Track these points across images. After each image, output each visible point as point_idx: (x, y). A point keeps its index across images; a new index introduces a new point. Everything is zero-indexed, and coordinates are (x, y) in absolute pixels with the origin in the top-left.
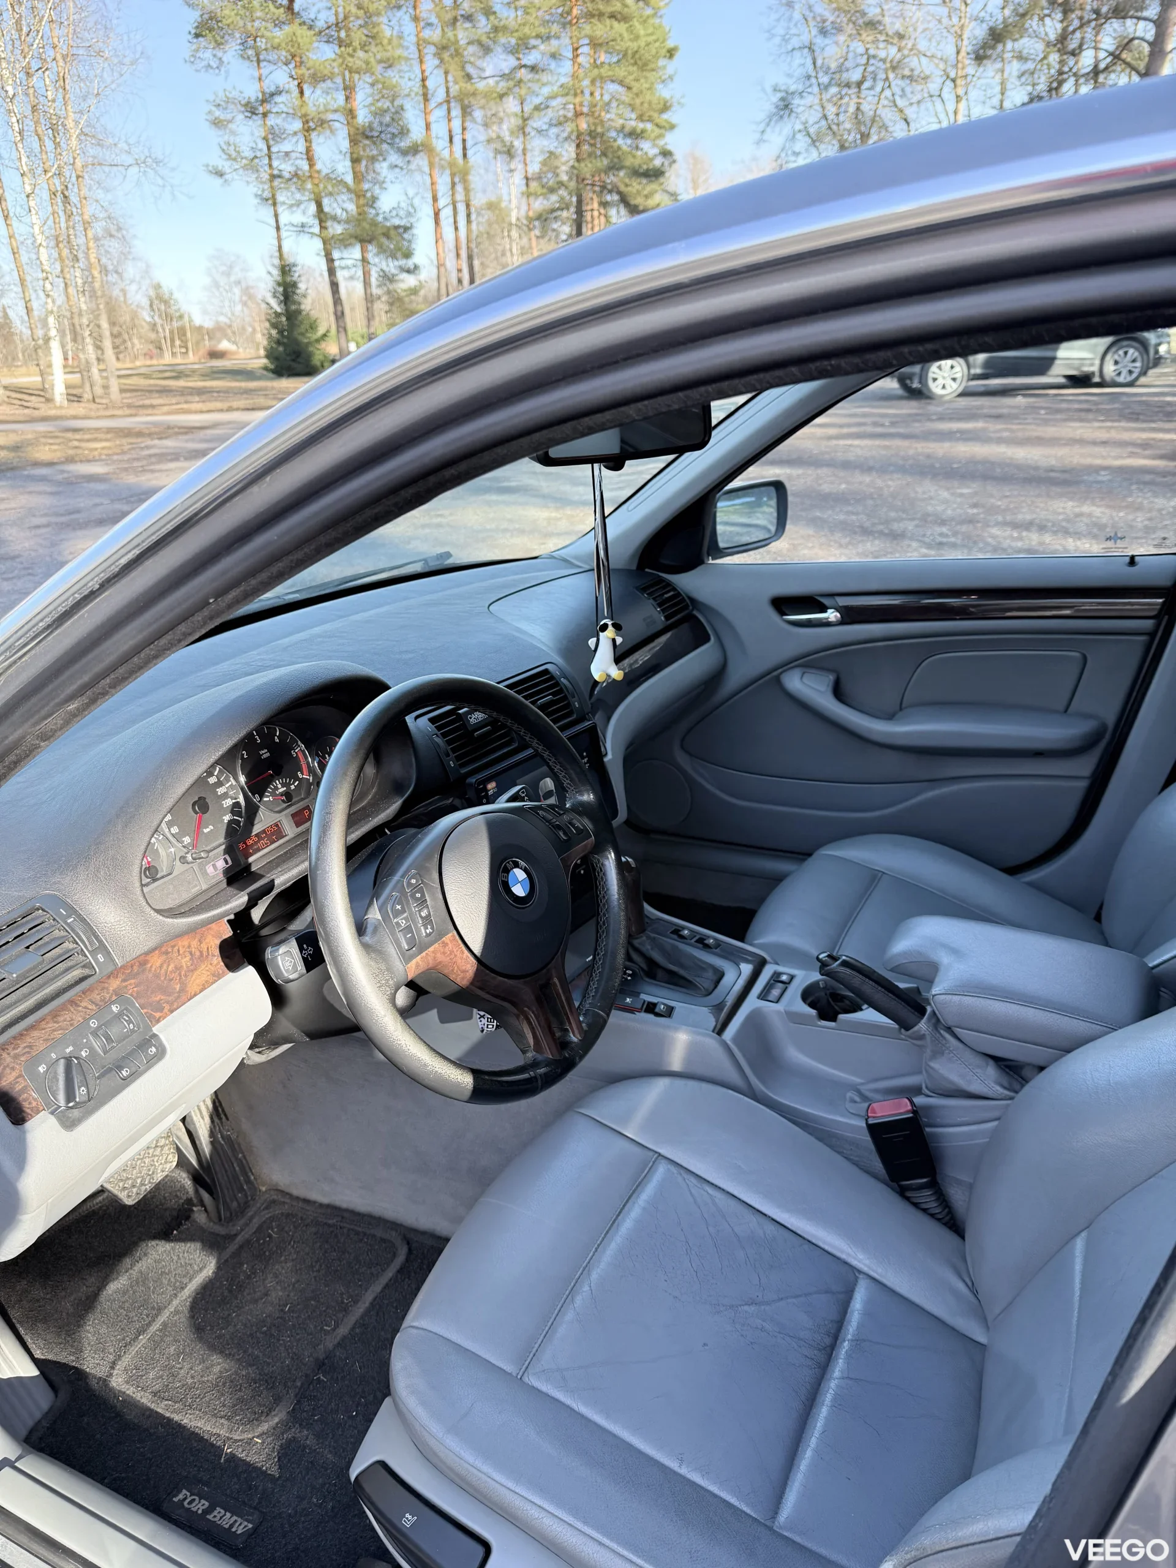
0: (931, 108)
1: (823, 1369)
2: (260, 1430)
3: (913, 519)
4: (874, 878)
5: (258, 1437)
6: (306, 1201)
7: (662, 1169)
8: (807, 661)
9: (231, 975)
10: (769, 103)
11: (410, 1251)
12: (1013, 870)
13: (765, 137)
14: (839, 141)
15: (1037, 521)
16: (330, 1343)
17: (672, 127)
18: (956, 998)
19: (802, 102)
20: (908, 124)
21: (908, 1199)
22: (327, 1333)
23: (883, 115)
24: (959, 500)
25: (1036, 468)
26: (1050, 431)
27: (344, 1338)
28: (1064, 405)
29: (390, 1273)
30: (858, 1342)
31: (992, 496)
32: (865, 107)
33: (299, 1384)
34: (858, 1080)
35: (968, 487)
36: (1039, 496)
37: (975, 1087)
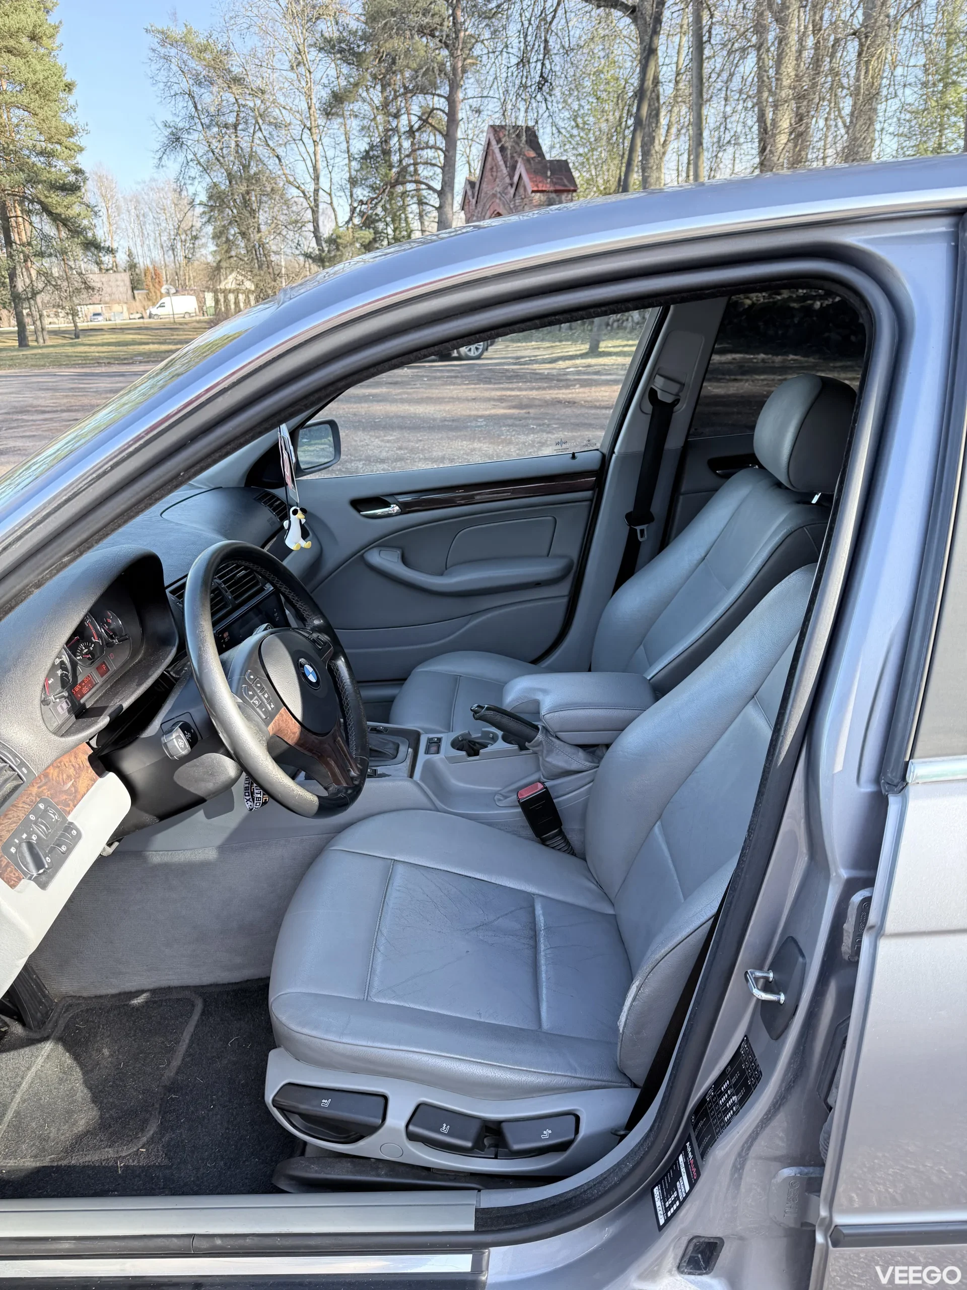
0: (296, 149)
1: (535, 948)
2: (141, 1143)
3: (360, 460)
4: (456, 679)
5: (142, 1148)
6: (101, 997)
7: (400, 869)
8: (382, 542)
9: (100, 780)
10: (162, 136)
11: (205, 1001)
12: (535, 661)
13: (163, 163)
14: (226, 170)
15: (447, 456)
16: (170, 1073)
17: (81, 150)
18: (556, 714)
19: (190, 137)
20: (280, 160)
21: (547, 846)
22: (164, 1069)
23: (259, 152)
24: (388, 445)
25: (434, 420)
26: (435, 393)
27: (179, 1068)
28: (438, 374)
29: (196, 1017)
30: (547, 928)
31: (409, 441)
32: (243, 144)
33: (157, 1106)
34: (499, 789)
35: (391, 435)
36: (442, 439)
37: (574, 766)
